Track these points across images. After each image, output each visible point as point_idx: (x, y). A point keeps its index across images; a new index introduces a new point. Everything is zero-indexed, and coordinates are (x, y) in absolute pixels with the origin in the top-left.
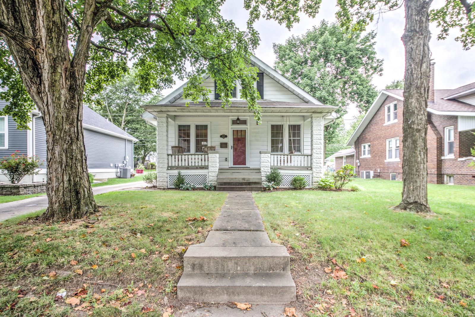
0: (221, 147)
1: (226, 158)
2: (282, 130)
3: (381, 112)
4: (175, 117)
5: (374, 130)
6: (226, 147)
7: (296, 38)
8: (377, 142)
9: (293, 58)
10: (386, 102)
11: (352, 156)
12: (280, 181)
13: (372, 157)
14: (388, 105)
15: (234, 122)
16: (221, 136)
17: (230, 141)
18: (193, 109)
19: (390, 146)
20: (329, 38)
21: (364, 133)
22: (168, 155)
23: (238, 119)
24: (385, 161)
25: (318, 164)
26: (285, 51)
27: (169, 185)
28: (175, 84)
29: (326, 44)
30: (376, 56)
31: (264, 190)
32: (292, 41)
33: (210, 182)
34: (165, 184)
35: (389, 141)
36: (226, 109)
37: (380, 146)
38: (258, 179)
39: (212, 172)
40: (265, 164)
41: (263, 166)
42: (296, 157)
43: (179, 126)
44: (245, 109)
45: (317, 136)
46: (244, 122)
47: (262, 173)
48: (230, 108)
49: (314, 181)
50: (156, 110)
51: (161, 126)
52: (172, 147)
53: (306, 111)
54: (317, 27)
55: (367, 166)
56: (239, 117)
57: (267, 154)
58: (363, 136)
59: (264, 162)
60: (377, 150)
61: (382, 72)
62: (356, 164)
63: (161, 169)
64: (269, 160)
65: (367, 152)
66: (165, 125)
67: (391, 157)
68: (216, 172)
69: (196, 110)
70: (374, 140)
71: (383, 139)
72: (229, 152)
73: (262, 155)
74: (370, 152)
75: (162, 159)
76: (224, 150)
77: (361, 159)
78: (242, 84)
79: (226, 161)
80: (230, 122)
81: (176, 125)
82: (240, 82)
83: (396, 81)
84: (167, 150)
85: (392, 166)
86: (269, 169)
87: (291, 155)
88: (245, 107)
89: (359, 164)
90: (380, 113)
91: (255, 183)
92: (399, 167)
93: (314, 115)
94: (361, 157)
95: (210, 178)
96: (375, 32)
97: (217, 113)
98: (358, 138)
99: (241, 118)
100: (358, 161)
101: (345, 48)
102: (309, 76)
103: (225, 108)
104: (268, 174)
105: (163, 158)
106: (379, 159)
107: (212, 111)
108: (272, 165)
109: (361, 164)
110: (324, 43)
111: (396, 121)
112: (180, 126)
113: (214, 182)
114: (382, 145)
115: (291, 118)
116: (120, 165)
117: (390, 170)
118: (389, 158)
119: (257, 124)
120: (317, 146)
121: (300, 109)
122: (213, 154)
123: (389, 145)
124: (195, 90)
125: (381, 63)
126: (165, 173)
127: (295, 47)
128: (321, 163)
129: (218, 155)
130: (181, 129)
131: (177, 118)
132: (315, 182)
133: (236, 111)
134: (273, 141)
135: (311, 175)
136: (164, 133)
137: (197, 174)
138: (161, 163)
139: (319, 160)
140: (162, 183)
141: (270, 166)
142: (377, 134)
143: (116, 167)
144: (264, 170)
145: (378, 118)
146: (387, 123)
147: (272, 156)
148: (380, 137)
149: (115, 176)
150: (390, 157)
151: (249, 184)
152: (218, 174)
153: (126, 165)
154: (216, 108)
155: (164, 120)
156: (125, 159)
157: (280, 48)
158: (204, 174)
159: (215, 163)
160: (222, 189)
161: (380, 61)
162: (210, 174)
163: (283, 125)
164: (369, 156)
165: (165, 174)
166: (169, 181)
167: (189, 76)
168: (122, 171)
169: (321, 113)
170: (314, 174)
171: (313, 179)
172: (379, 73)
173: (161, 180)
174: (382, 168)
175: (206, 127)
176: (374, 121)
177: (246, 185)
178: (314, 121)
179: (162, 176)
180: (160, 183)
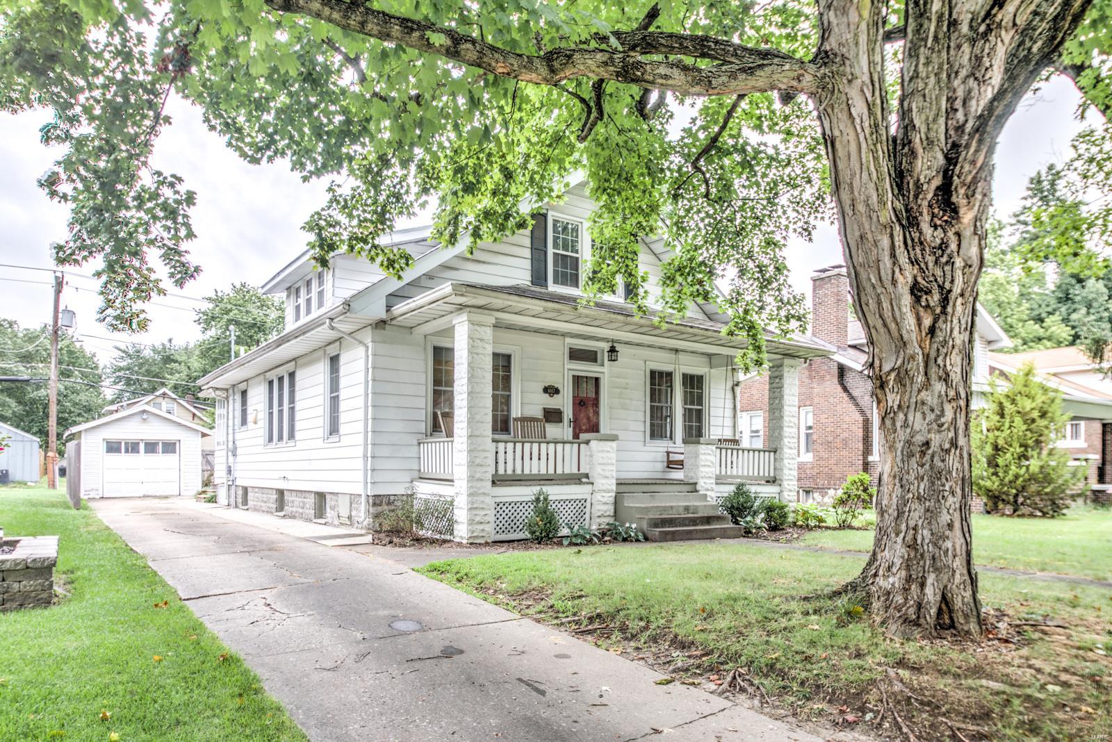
0: (547, 420)
2: (671, 386)
6: (560, 421)
15: (573, 355)
16: (546, 390)
17: (564, 402)
25: (791, 472)
27: (493, 533)
31: (747, 534)
33: (595, 521)
39: (604, 491)
40: (706, 469)
41: (703, 474)
43: (435, 348)
45: (790, 408)
47: (702, 493)
51: (481, 350)
57: (710, 447)
59: (705, 466)
63: (479, 484)
64: (715, 462)
66: (490, 349)
68: (611, 491)
72: (565, 435)
73: (703, 448)
80: (566, 354)
81: (428, 344)
86: (714, 481)
91: (719, 518)
93: (787, 361)
95: (594, 507)
99: (590, 344)
112: (437, 350)
113: (607, 520)
120: (789, 430)
122: (606, 443)
126: (488, 495)
129: (616, 446)
130: (439, 358)
134: (652, 411)
135: (777, 496)
138: (478, 465)
140: (481, 527)
141: (714, 476)
144: (706, 486)
151: (708, 520)
152: (616, 497)
155: (489, 333)
158: (580, 497)
160: (669, 537)
162: (598, 496)
163: (672, 373)
165: (489, 500)
166: (493, 519)
170: (785, 495)
173: (478, 519)
175: (508, 360)
177: (702, 524)
178: (785, 374)
179: (481, 506)
180: (476, 527)
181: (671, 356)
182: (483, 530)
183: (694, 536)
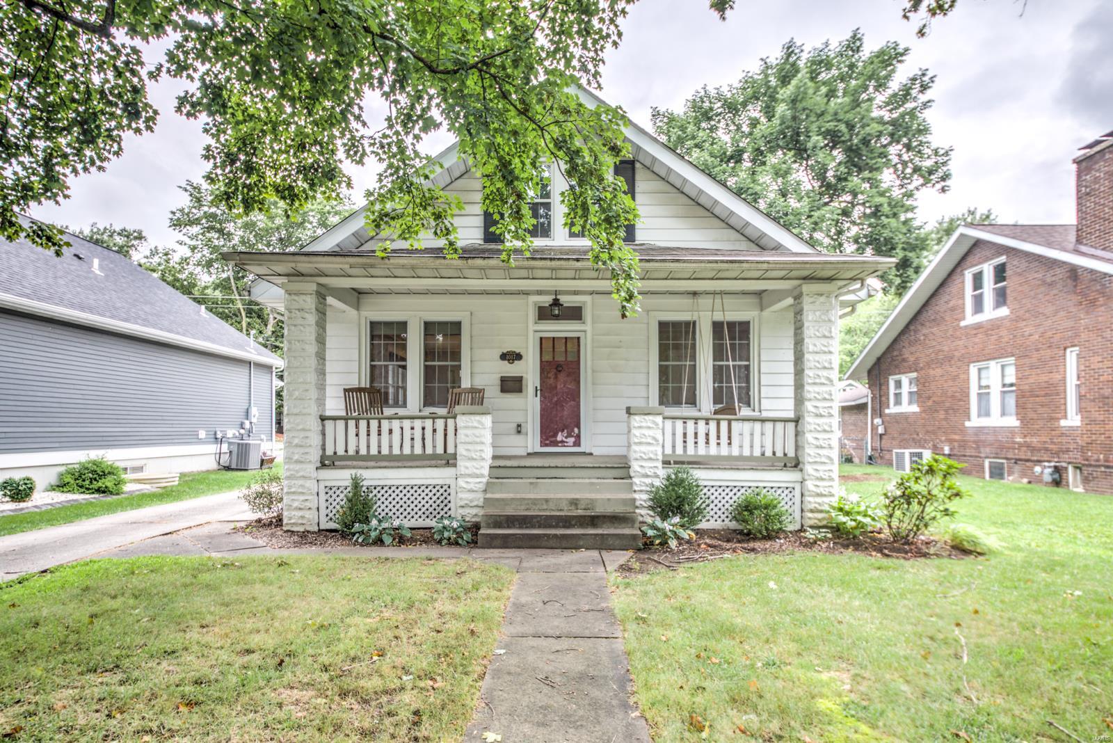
0: (503, 390)
1: (519, 426)
2: (694, 339)
3: (953, 288)
4: (357, 296)
5: (931, 337)
6: (520, 390)
7: (713, 93)
8: (939, 372)
9: (707, 145)
10: (970, 259)
11: (861, 408)
12: (700, 511)
13: (924, 411)
14: (976, 269)
15: (544, 314)
16: (504, 357)
17: (529, 370)
18: (403, 266)
19: (984, 383)
20: (808, 88)
21: (897, 347)
22: (323, 419)
23: (556, 303)
24: (967, 424)
25: (821, 452)
26: (683, 129)
27: (323, 519)
28: (349, 185)
29: (800, 106)
30: (929, 138)
31: (647, 546)
32: (703, 102)
33: (461, 511)
34: (311, 515)
35: (980, 370)
36: (518, 268)
37: (951, 383)
38: (625, 502)
39: (469, 476)
40: (644, 448)
41: (637, 456)
42: (747, 426)
43: (372, 323)
44: (578, 264)
45: (817, 357)
46: (575, 314)
47: (636, 480)
48: (526, 263)
49: (808, 506)
50: (280, 268)
51: (300, 321)
52: (346, 390)
53: (782, 273)
54: (773, 61)
55: (906, 436)
56: (558, 297)
57: (651, 417)
58: (895, 353)
59: (640, 443)
60: (939, 392)
61: (948, 183)
62: (874, 428)
63: (298, 467)
64: (660, 437)
65: (905, 398)
66: (312, 319)
67: (988, 414)
68: (482, 476)
69: (413, 268)
70: (928, 365)
71: (959, 364)
72: (529, 405)
73: (637, 420)
74: (916, 397)
75: (302, 434)
76: (511, 400)
77: (889, 415)
78: (570, 173)
79: (519, 432)
80: (532, 314)
81: (363, 322)
82: (564, 167)
83: (947, 219)
84: (321, 401)
85: (990, 438)
86: (660, 465)
87: (730, 422)
88: (578, 260)
89: (881, 430)
90: (948, 290)
91: (615, 519)
92: (1015, 443)
93: (807, 288)
94: (887, 411)
95: (460, 495)
96: (930, 74)
97: (485, 282)
98: (879, 359)
99: (566, 300)
100: (878, 421)
101: (850, 116)
102: (750, 191)
103: (513, 263)
104: (657, 483)
105: (304, 430)
106: (946, 419)
107: (467, 273)
108: (668, 451)
109: (889, 431)
110: (794, 101)
111: (1004, 311)
112: (373, 325)
113: (474, 511)
114: (955, 378)
115: (728, 300)
116: (230, 433)
117: (985, 451)
118: (979, 416)
119: (624, 316)
120: (817, 389)
121: (765, 266)
122: (473, 417)
123: (980, 378)
124: (407, 198)
125: (945, 159)
126: (310, 478)
127: (709, 119)
128: (830, 447)
129: (487, 420)
130: (376, 333)
131: (366, 300)
132: (812, 511)
133: (547, 273)
134: (663, 371)
135: (798, 487)
136: (307, 347)
137: (419, 482)
138: (297, 446)
139: (826, 436)
140: (300, 513)
141: (660, 457)
142: (938, 347)
143: (217, 440)
144: (643, 471)
145: (941, 304)
146: (970, 319)
147: (669, 423)
148: (949, 359)
149: (214, 466)
150: (985, 412)
151: (594, 521)
152: (488, 483)
153: (250, 431)
154: (479, 262)
155: (310, 302)
156: (247, 414)
157: (671, 119)
158: (440, 482)
159: (479, 447)
160: (498, 542)
161: (941, 152)
162: (461, 482)
163: (694, 323)
164: (915, 408)
165: (311, 485)
166: (323, 505)
167: (382, 147)
168: (235, 449)
169: (830, 279)
170: (810, 485)
171: (808, 499)
172: (939, 186)
173: (296, 504)
174: (956, 444)
175: (453, 329)
176: (930, 313)
177: (582, 526)
178: (806, 307)
179: (300, 490)
180: (293, 513)
181: (687, 301)
182: (302, 517)
183: (544, 544)
